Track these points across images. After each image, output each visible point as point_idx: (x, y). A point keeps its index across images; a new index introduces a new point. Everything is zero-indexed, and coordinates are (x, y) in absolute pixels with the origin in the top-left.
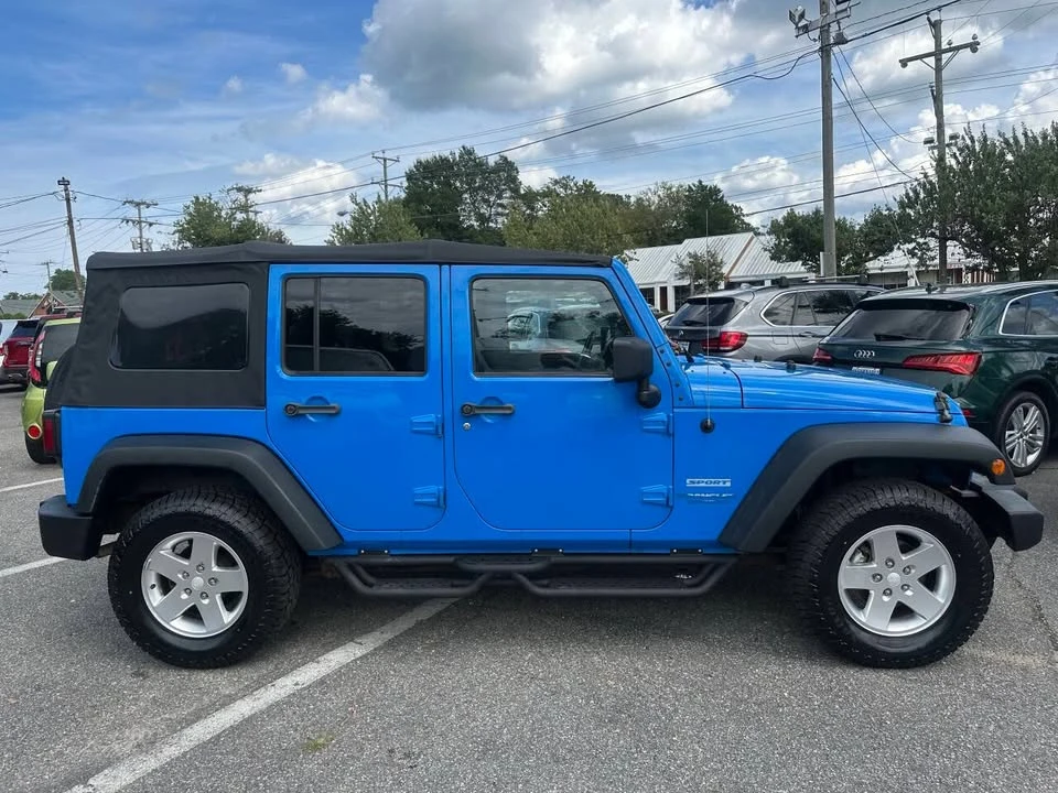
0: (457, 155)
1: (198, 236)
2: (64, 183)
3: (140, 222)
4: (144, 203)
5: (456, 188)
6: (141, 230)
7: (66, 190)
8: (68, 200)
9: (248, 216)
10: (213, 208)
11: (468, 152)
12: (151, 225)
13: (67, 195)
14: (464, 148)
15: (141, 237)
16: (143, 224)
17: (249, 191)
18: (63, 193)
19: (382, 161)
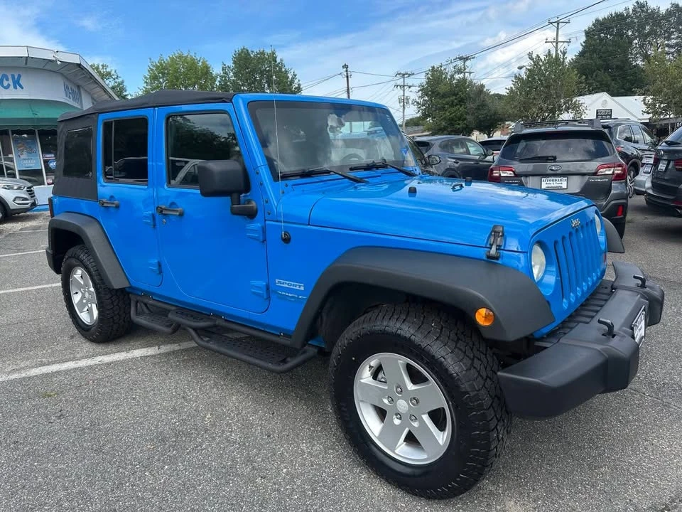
0: (631, 10)
1: (433, 92)
2: (346, 67)
3: (404, 86)
4: (407, 74)
5: (627, 36)
6: (404, 91)
7: (347, 71)
8: (347, 77)
9: (464, 76)
10: (441, 73)
11: (642, 6)
12: (410, 87)
13: (347, 74)
14: (637, 3)
15: (404, 95)
16: (406, 87)
17: (466, 59)
18: (345, 73)
19: (556, 24)
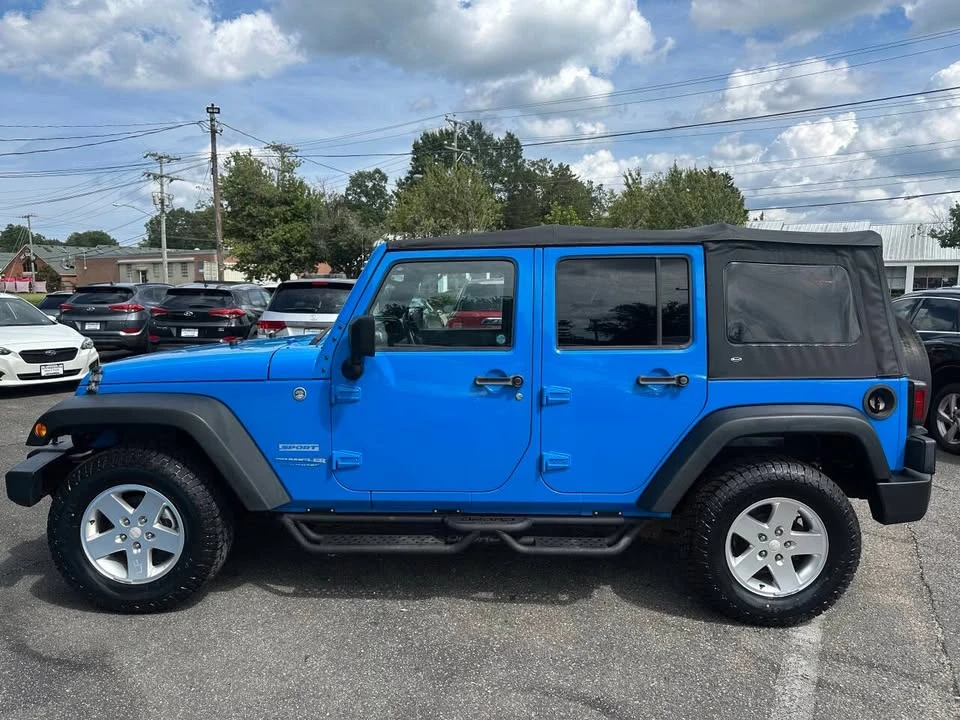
3: (161, 177)
4: (166, 157)
6: (162, 185)
12: (172, 180)
15: (162, 193)
16: (165, 179)
